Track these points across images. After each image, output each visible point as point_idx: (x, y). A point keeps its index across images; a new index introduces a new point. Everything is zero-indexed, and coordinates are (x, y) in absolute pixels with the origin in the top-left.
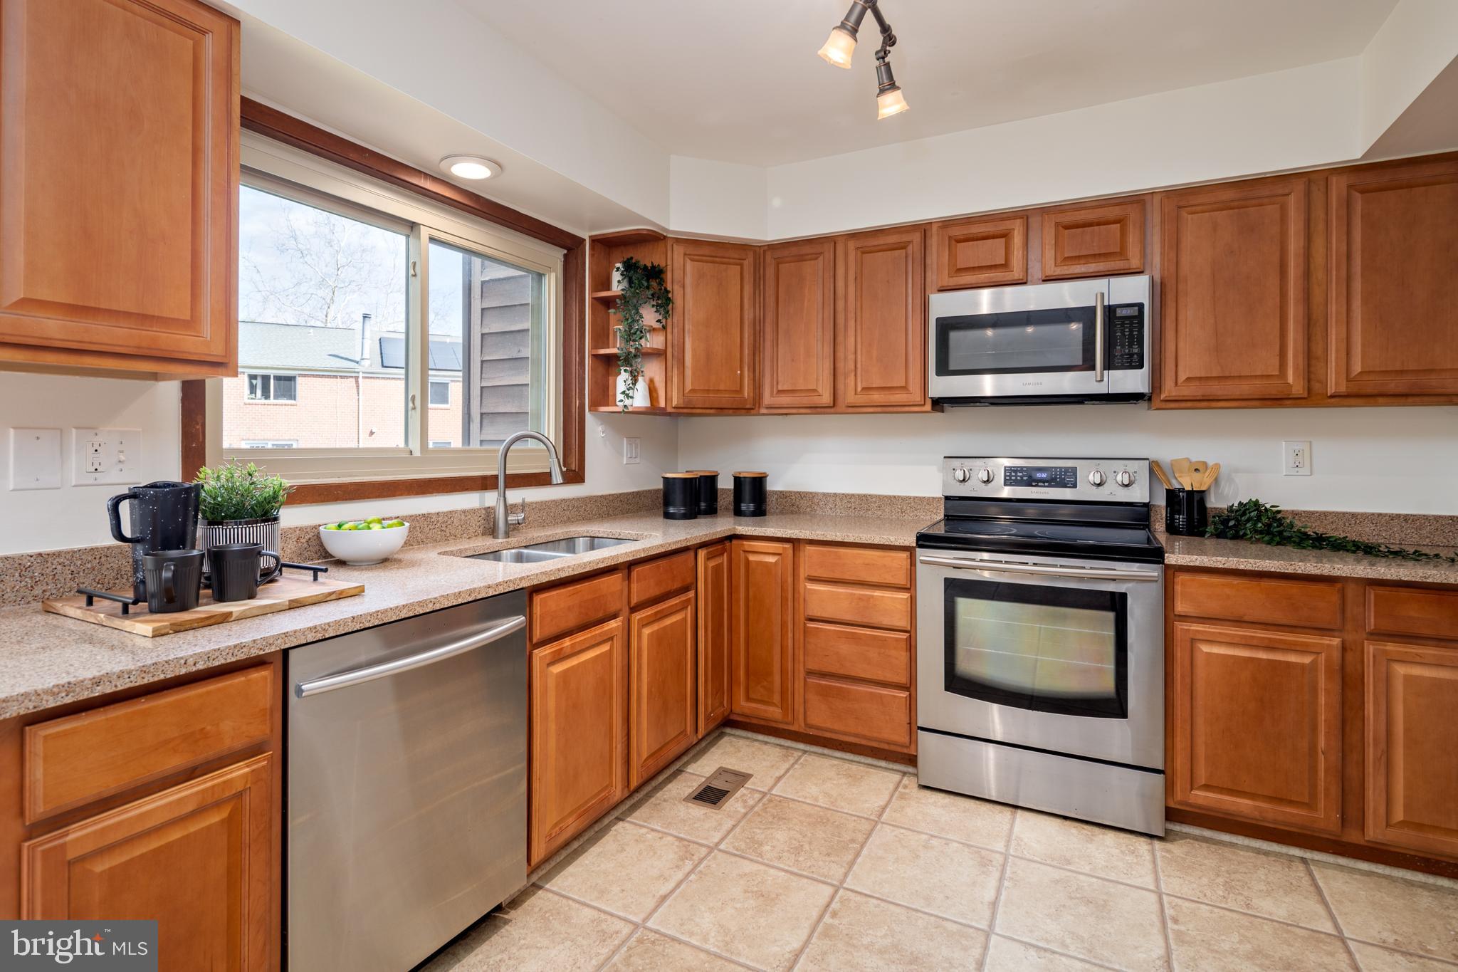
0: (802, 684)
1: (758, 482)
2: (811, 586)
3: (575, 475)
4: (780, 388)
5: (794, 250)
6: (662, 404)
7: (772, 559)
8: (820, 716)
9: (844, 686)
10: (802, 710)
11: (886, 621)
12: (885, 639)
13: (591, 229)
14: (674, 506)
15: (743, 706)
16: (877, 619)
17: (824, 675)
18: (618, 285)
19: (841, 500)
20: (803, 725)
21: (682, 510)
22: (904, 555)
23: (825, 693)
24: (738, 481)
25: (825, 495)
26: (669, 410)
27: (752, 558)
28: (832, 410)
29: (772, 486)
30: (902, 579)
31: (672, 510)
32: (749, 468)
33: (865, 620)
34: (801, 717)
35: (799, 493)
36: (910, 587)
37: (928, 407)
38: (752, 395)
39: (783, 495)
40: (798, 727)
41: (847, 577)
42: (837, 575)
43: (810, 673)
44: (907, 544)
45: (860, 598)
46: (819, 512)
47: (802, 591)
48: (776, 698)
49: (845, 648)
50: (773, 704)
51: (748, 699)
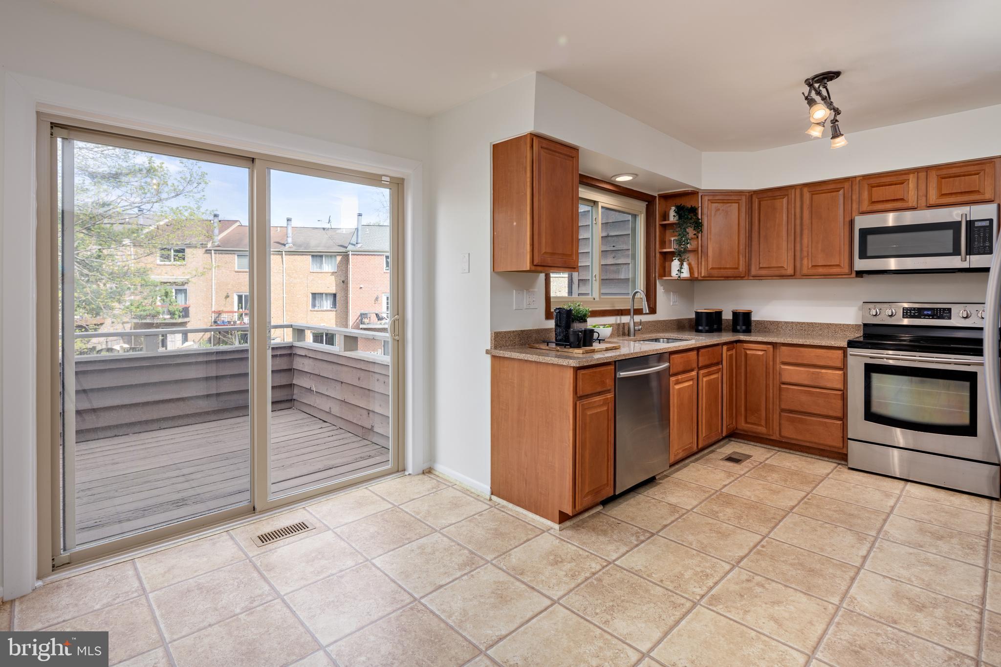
0: (778, 416)
1: (747, 315)
2: (783, 367)
3: (653, 311)
4: (761, 266)
5: (770, 194)
6: (696, 275)
7: (760, 353)
8: (789, 432)
9: (804, 417)
10: (778, 429)
11: (829, 385)
12: (828, 394)
13: (659, 191)
14: (701, 326)
15: (743, 425)
16: (823, 384)
17: (791, 411)
18: (673, 217)
19: (796, 325)
20: (778, 436)
21: (707, 328)
22: (840, 352)
23: (792, 421)
24: (735, 314)
25: (786, 323)
26: (700, 278)
27: (748, 352)
28: (793, 277)
29: (754, 318)
30: (839, 364)
31: (700, 328)
32: (742, 307)
33: (816, 384)
34: (777, 433)
35: (770, 321)
36: (844, 368)
37: (854, 275)
38: (744, 270)
39: (759, 323)
40: (776, 437)
41: (805, 362)
42: (799, 361)
43: (783, 410)
44: (842, 346)
45: (813, 373)
46: (782, 331)
47: (778, 369)
48: (763, 423)
49: (804, 398)
50: (761, 425)
51: (746, 422)
